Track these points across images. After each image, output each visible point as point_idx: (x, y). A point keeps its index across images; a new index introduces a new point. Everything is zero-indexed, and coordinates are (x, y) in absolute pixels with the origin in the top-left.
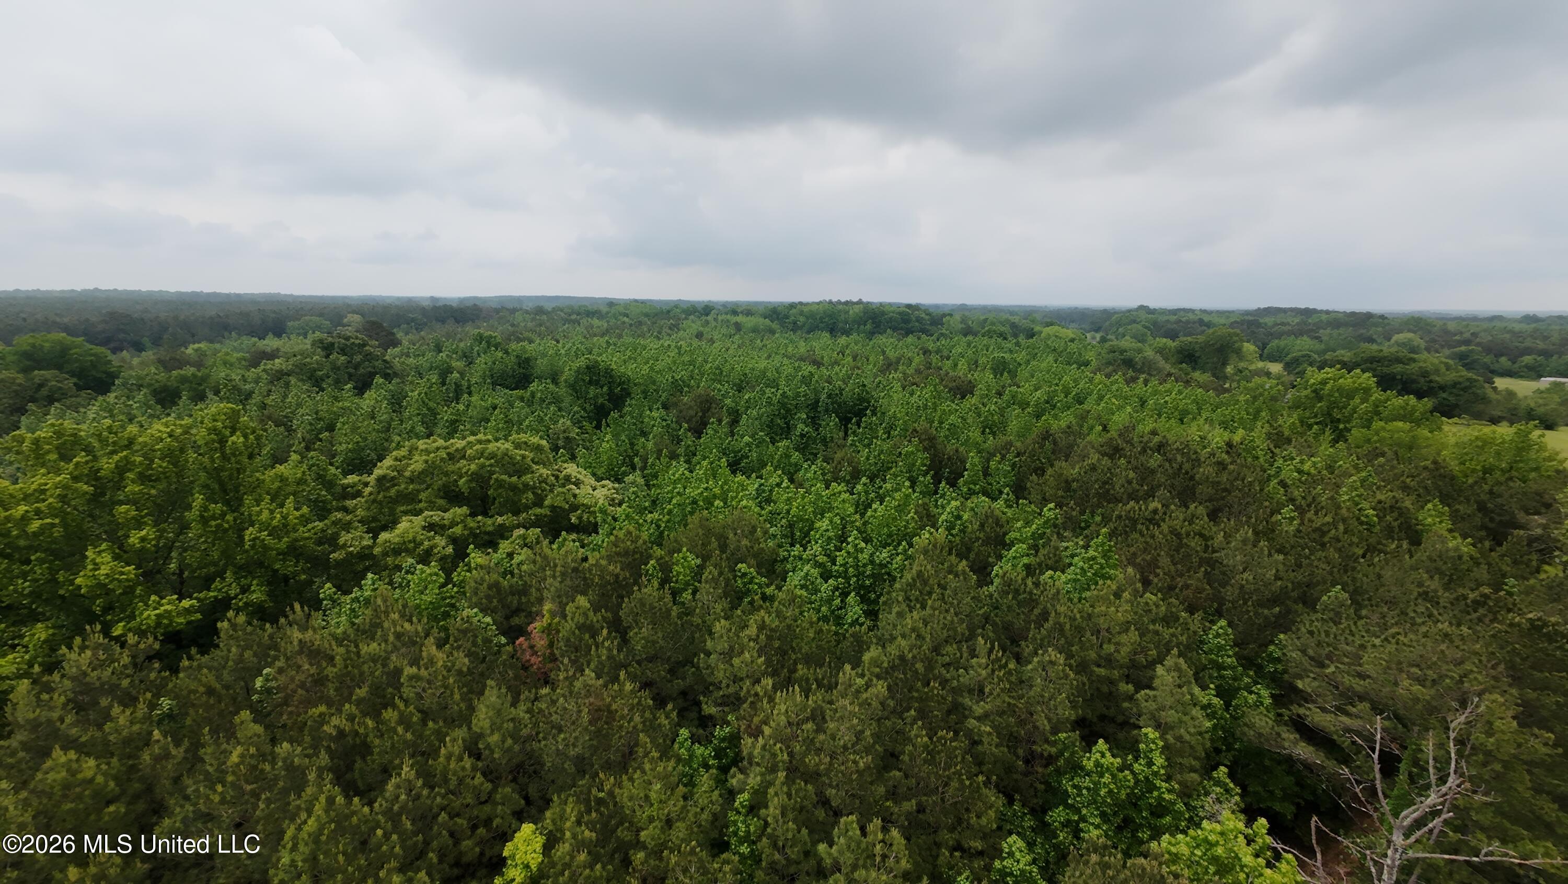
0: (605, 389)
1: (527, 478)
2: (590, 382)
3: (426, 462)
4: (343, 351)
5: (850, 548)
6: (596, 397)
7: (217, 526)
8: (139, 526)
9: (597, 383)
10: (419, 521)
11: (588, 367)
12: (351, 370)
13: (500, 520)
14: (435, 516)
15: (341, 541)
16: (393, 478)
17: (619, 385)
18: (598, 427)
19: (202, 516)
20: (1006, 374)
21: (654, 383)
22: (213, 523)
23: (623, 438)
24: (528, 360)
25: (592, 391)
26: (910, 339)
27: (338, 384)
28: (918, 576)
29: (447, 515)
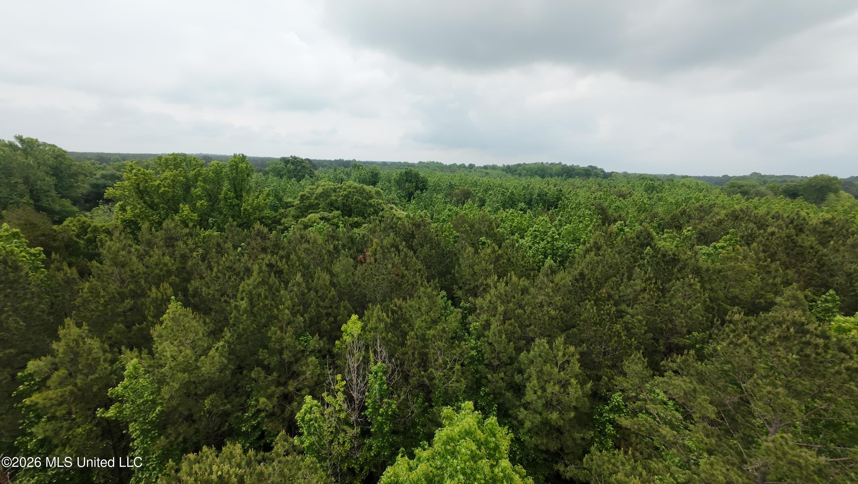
0: (414, 184)
1: (371, 201)
2: (407, 181)
3: (324, 189)
4: (293, 164)
5: (549, 239)
6: (409, 188)
7: (231, 202)
8: (201, 200)
9: (410, 182)
10: (318, 215)
11: (406, 173)
12: (296, 173)
13: (356, 219)
14: (326, 214)
15: (282, 221)
16: (308, 197)
17: (422, 182)
18: (409, 200)
19: (225, 198)
20: (654, 192)
21: (440, 186)
22: (229, 201)
23: (421, 204)
24: (377, 174)
25: (407, 185)
26: (591, 179)
27: (290, 178)
28: (594, 246)
29: (332, 214)
